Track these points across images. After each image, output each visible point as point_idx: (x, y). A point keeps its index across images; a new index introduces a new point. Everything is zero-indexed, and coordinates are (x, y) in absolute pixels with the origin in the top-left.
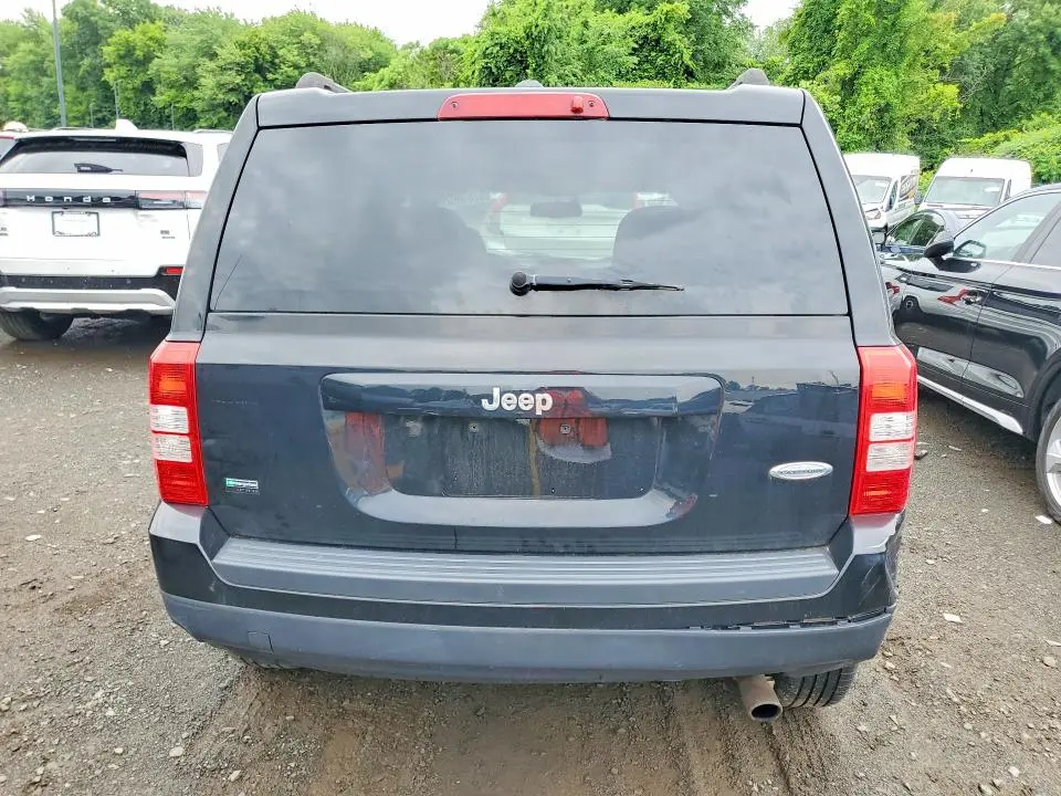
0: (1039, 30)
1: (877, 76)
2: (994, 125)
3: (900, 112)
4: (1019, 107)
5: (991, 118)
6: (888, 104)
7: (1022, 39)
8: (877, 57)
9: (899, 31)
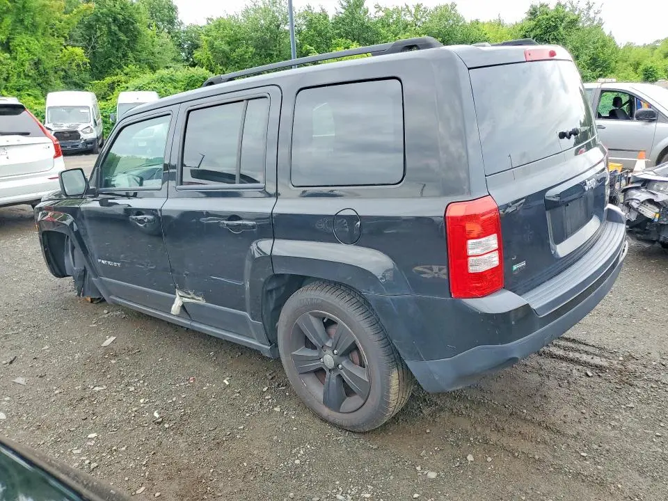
0: (108, 15)
1: (25, 41)
2: (100, 72)
3: (48, 64)
4: (110, 61)
5: (97, 69)
6: (39, 60)
7: (98, 20)
8: (20, 28)
9: (30, 11)
